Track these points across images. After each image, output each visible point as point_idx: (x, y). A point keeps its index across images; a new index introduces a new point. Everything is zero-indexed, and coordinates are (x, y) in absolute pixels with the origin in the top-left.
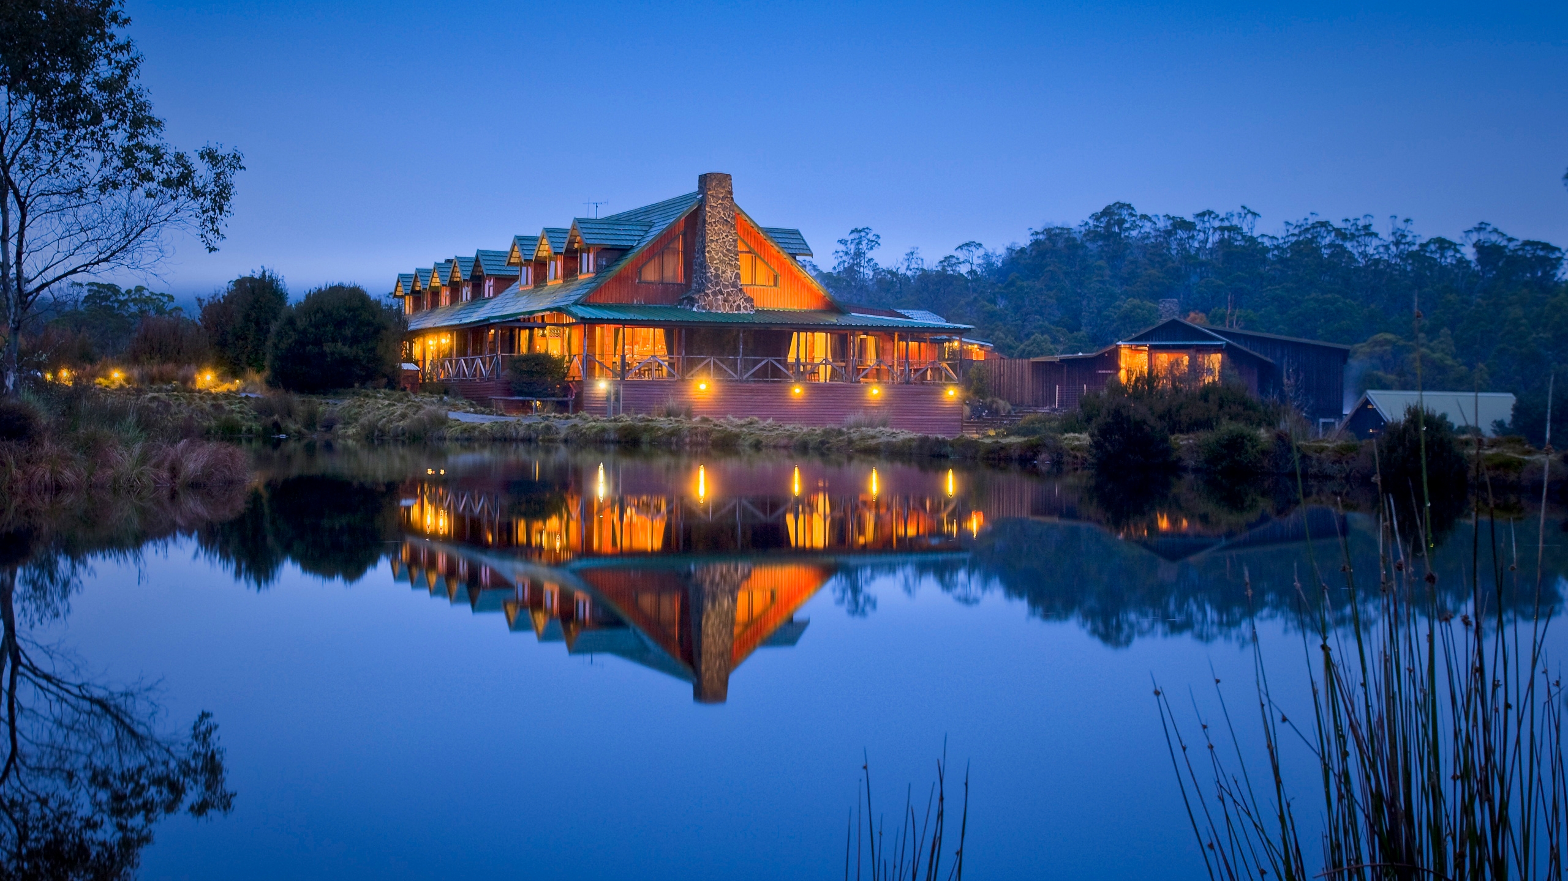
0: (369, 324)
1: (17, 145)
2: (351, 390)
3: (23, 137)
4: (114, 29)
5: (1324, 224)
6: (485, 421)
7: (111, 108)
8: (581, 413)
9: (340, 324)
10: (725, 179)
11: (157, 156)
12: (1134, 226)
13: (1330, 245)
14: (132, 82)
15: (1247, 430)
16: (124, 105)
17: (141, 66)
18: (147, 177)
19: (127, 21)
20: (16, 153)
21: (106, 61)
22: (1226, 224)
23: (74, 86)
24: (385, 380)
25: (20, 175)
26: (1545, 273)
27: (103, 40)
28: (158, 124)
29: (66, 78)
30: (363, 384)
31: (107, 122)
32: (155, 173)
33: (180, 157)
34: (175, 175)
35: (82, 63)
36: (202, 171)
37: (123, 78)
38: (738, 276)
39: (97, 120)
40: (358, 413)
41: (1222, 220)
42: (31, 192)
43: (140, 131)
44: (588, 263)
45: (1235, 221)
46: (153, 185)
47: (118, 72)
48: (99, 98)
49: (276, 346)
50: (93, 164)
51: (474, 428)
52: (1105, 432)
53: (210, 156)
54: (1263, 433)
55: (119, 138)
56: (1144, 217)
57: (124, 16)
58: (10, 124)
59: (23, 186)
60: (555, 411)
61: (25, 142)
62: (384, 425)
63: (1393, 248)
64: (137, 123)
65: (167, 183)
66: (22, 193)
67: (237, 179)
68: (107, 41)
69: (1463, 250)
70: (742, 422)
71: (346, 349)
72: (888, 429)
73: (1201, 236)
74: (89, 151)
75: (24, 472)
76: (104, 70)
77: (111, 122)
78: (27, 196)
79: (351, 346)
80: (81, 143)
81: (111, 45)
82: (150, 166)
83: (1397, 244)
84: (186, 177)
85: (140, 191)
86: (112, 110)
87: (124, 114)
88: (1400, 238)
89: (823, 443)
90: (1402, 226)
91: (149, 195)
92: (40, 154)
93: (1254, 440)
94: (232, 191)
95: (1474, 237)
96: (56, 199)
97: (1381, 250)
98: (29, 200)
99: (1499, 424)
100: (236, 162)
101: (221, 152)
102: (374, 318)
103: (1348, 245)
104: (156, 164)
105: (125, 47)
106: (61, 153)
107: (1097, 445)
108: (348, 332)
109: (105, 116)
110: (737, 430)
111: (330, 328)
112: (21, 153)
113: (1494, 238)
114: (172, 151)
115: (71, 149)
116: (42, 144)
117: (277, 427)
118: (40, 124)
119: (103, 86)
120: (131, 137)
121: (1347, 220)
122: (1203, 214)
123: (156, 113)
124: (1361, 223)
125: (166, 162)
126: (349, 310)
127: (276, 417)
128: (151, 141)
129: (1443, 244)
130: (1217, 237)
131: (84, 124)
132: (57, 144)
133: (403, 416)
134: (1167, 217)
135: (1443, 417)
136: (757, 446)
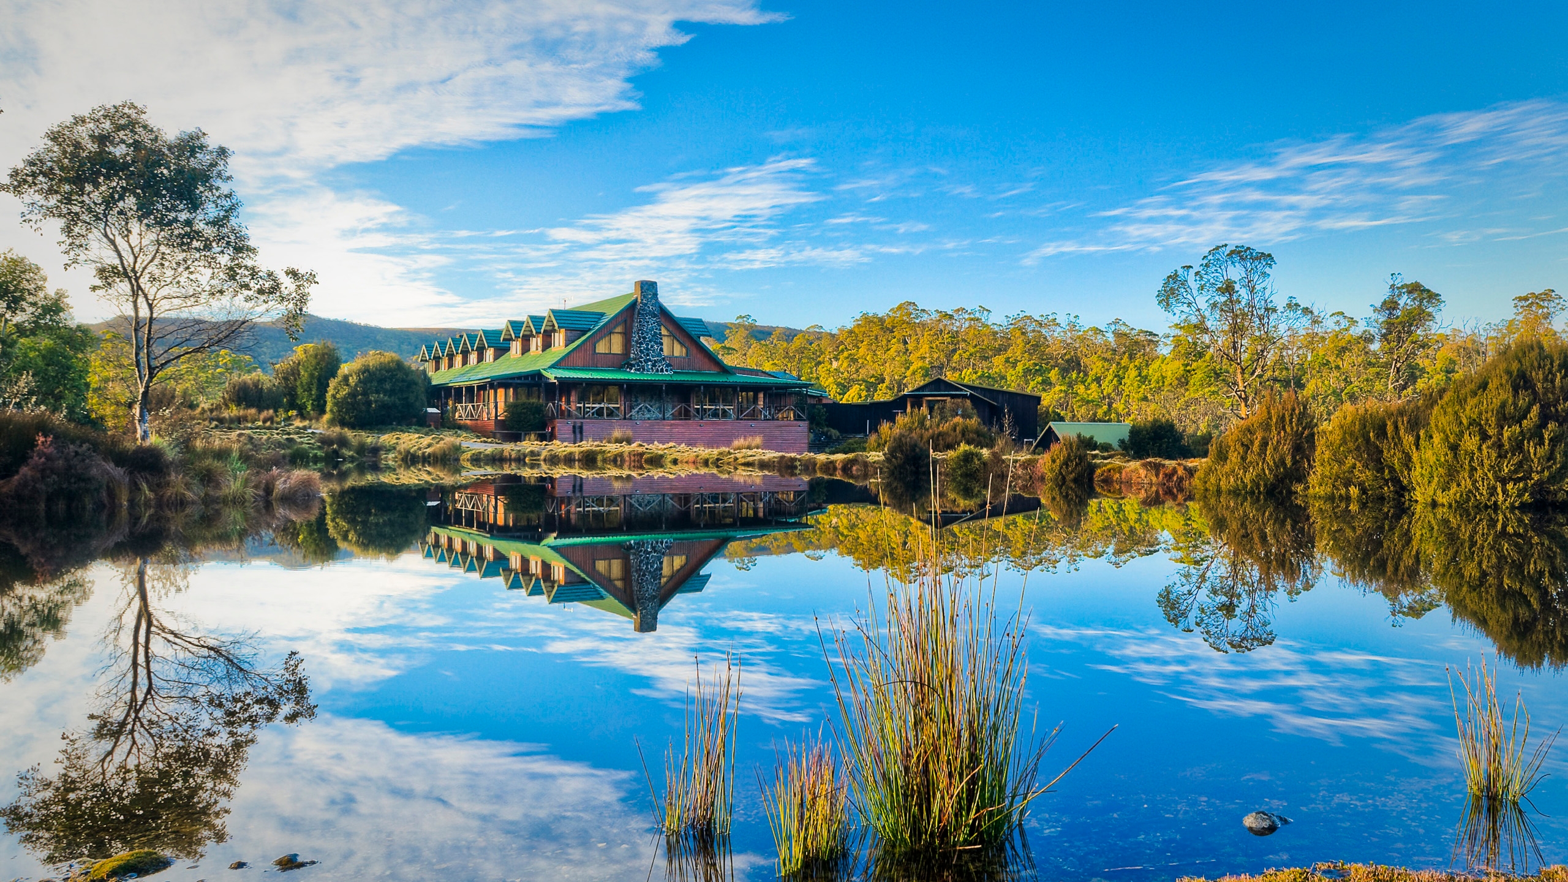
0: (403, 381)
1: (145, 263)
2: (390, 427)
3: (150, 257)
4: (218, 183)
5: (1030, 318)
6: (489, 448)
7: (220, 238)
8: (554, 442)
9: (382, 381)
10: (653, 285)
11: (254, 273)
12: (917, 317)
13: (1034, 331)
14: (233, 221)
15: (977, 450)
16: (228, 237)
17: (240, 210)
18: (247, 287)
19: (229, 178)
20: (144, 268)
21: (214, 205)
22: (972, 316)
23: (188, 223)
24: (414, 420)
25: (149, 284)
26: (1152, 350)
27: (211, 190)
28: (253, 250)
29: (183, 216)
30: (399, 424)
31: (216, 248)
32: (252, 284)
33: (270, 275)
34: (267, 285)
35: (195, 205)
36: (288, 285)
37: (226, 217)
38: (661, 350)
39: (207, 247)
40: (397, 443)
41: (970, 314)
42: (157, 297)
43: (240, 255)
44: (559, 338)
45: (977, 315)
46: (250, 293)
47: (222, 213)
48: (209, 232)
49: (334, 396)
50: (204, 276)
51: (480, 453)
52: (892, 453)
53: (293, 274)
54: (985, 452)
55: (224, 260)
56: (923, 310)
57: (227, 174)
58: (141, 249)
59: (151, 293)
60: (537, 440)
61: (151, 261)
62: (415, 451)
63: (1069, 334)
64: (238, 250)
65: (261, 292)
66: (151, 297)
67: (311, 290)
68: (214, 191)
69: (1107, 335)
70: (665, 446)
71: (386, 398)
72: (760, 450)
73: (958, 324)
74: (202, 269)
75: (156, 495)
76: (212, 211)
77: (219, 249)
78: (154, 300)
79: (390, 396)
80: (196, 263)
81: (217, 194)
82: (247, 280)
83: (1071, 331)
84: (275, 288)
85: (240, 297)
86: (219, 240)
87: (228, 243)
88: (1073, 326)
89: (718, 460)
90: (1073, 320)
91: (247, 300)
92: (165, 271)
93: (979, 456)
94: (309, 298)
95: (1113, 327)
96: (176, 301)
97: (1062, 334)
98: (155, 302)
99: (1122, 442)
100: (312, 278)
101: (302, 271)
102: (407, 376)
103: (1043, 331)
104: (253, 279)
105: (229, 196)
106: (181, 269)
107: (888, 460)
108: (388, 386)
109: (214, 244)
110: (660, 452)
111: (375, 384)
112: (150, 269)
113: (1123, 328)
114: (265, 270)
115: (188, 268)
116: (167, 264)
117: (336, 453)
118: (163, 249)
119: (214, 223)
120: (233, 260)
121: (1042, 316)
122: (958, 310)
123: (251, 243)
124: (1050, 318)
125: (261, 277)
126: (387, 371)
127: (335, 446)
128: (249, 263)
129: (1097, 331)
130: (967, 324)
131: (198, 250)
132: (178, 264)
133: (429, 446)
134: (937, 311)
135: (1092, 438)
136: (675, 462)
